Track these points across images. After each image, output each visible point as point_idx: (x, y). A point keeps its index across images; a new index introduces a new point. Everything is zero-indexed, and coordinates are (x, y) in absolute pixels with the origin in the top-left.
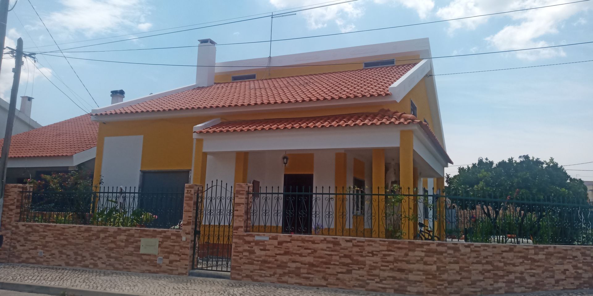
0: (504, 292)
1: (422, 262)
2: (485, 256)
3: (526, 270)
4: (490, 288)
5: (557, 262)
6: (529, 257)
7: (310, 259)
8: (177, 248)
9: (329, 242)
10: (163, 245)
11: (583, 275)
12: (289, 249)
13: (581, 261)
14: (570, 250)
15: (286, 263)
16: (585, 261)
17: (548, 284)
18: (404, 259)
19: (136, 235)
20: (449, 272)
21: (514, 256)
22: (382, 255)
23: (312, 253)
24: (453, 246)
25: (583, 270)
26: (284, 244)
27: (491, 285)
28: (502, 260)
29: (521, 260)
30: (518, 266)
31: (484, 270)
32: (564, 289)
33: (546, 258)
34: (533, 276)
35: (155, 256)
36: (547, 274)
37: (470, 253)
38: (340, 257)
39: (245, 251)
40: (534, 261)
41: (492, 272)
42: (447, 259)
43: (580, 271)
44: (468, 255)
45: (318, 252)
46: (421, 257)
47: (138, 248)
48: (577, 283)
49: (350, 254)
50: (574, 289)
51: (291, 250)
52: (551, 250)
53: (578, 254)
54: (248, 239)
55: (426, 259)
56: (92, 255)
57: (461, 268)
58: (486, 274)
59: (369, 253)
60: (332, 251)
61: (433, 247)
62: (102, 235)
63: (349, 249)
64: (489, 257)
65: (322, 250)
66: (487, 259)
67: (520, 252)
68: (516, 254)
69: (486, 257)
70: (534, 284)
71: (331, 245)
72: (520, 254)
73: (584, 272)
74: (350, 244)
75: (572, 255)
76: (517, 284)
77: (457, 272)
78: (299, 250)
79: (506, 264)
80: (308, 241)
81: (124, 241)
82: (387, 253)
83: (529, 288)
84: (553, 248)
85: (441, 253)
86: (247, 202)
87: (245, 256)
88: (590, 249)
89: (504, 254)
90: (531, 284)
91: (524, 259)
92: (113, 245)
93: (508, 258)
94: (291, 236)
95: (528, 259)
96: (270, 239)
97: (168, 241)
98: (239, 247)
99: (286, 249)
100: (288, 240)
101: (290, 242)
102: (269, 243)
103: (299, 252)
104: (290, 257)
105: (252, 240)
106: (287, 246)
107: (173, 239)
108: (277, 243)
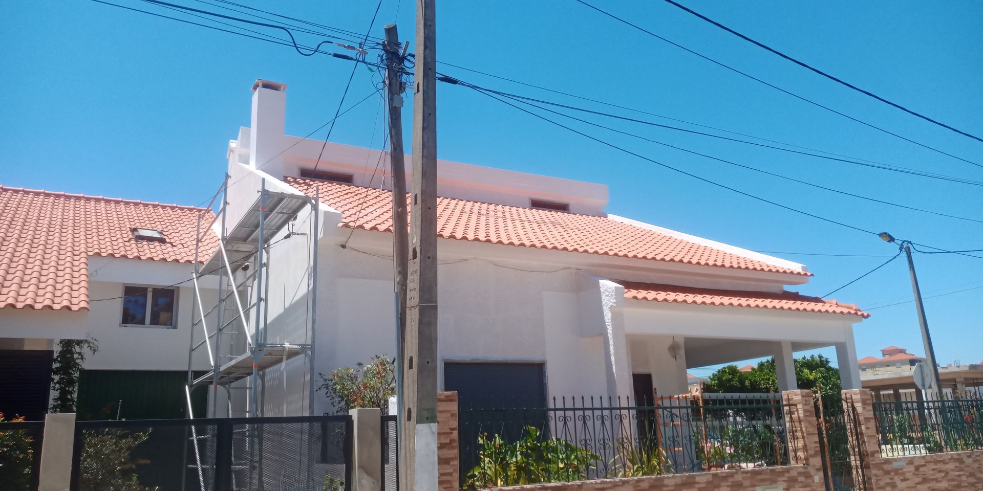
9: (954, 460)
26: (921, 469)
39: (887, 484)
49: (973, 471)
51: (928, 476)
54: (885, 467)
60: (961, 470)
65: (953, 470)
71: (957, 464)
78: (934, 475)
80: (940, 462)
96: (907, 464)
97: (796, 486)
98: (881, 479)
99: (923, 475)
100: (923, 463)
101: (925, 465)
102: (908, 470)
103: (934, 477)
104: (929, 485)
105: (890, 469)
106: (923, 471)
107: (802, 482)
108: (914, 469)
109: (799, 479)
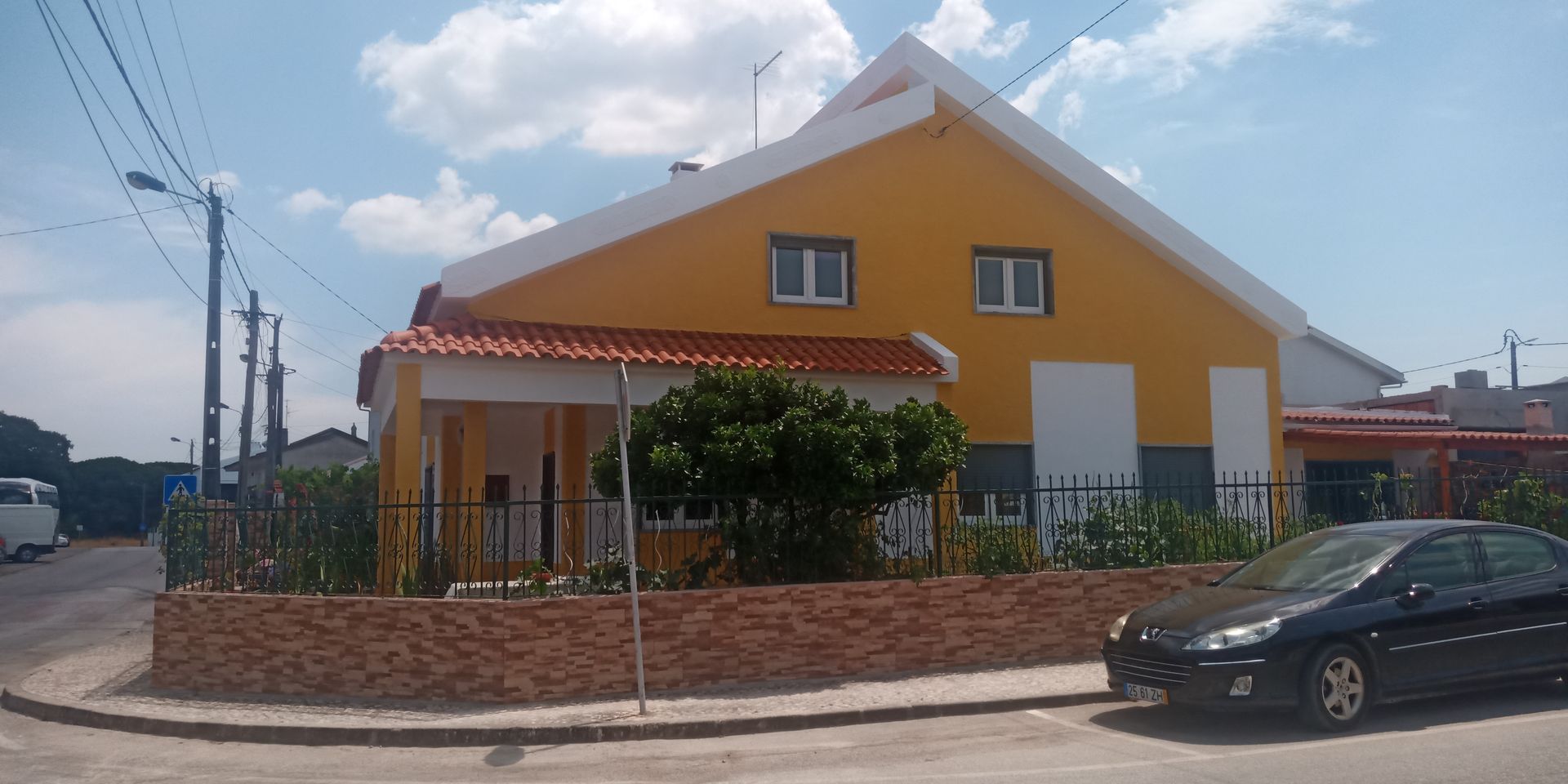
0: (260, 690)
3: (307, 648)
4: (236, 679)
5: (374, 636)
11: (434, 668)
13: (431, 636)
14: (404, 609)
16: (439, 635)
17: (350, 681)
20: (173, 645)
24: (181, 599)
25: (435, 655)
27: (239, 674)
28: (262, 628)
29: (297, 629)
30: (291, 640)
31: (228, 645)
32: (386, 695)
33: (350, 627)
34: (320, 661)
36: (349, 660)
40: (323, 630)
41: (241, 649)
43: (425, 658)
48: (417, 684)
50: (409, 697)
52: (361, 609)
53: (424, 619)
57: (191, 640)
58: (231, 653)
66: (234, 626)
67: (296, 612)
69: (233, 621)
70: (319, 679)
72: (296, 617)
73: (436, 659)
75: (408, 621)
76: (285, 675)
77: (184, 646)
79: (268, 635)
83: (310, 687)
89: (267, 617)
90: (314, 678)
95: (311, 627)
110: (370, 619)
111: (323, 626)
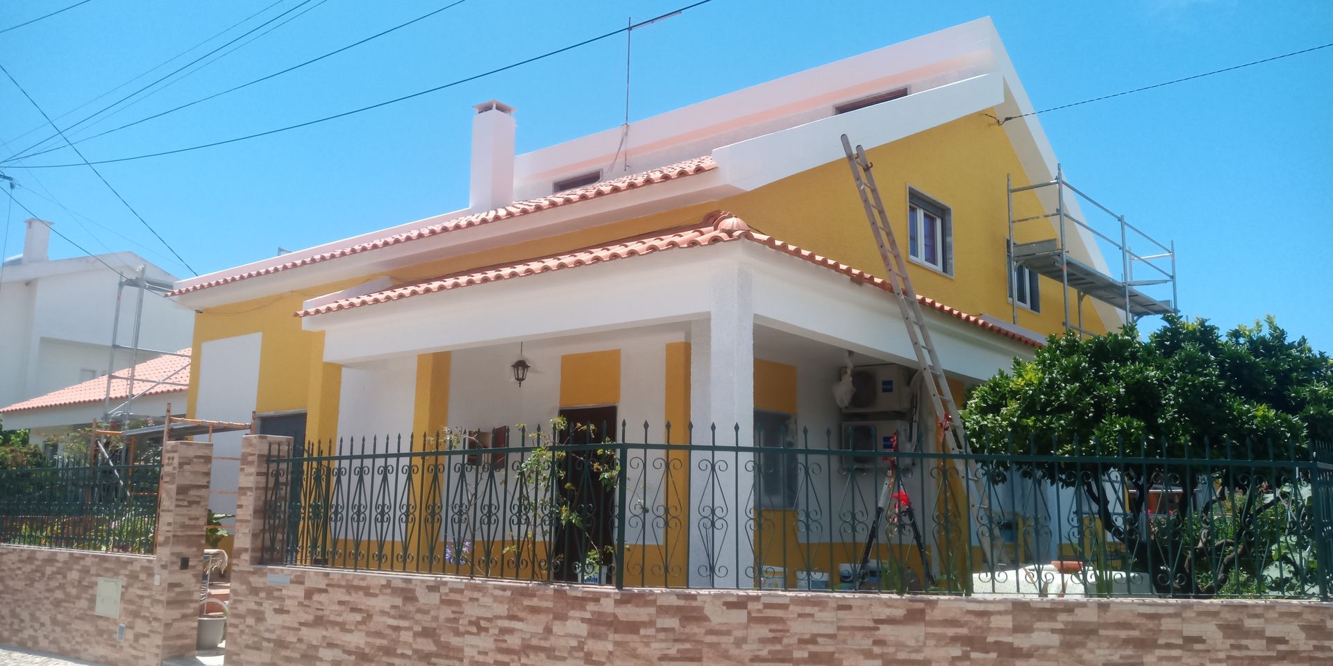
1: (582, 654)
2: (807, 637)
6: (990, 639)
7: (357, 639)
8: (147, 602)
9: (396, 591)
10: (127, 596)
12: (322, 610)
13: (1222, 655)
14: (1170, 616)
15: (316, 648)
16: (1236, 653)
18: (543, 644)
19: (93, 570)
21: (927, 636)
22: (497, 631)
23: (363, 622)
26: (316, 597)
28: (877, 650)
29: (956, 651)
33: (1067, 646)
35: (115, 622)
37: (747, 627)
38: (416, 635)
39: (251, 612)
40: (1011, 652)
42: (654, 645)
44: (738, 633)
45: (376, 618)
46: (579, 639)
47: (92, 600)
49: (434, 625)
51: (326, 613)
53: (1210, 630)
54: (256, 581)
55: (591, 645)
56: (33, 616)
59: (471, 623)
60: (401, 617)
61: (608, 606)
62: (49, 570)
63: (433, 613)
64: (820, 640)
65: (383, 613)
66: (812, 648)
68: (931, 630)
69: (813, 640)
71: (398, 601)
74: (435, 598)
75: (1179, 633)
78: (340, 615)
80: (358, 588)
81: (76, 583)
82: (506, 624)
84: (1096, 610)
85: (633, 627)
86: (263, 485)
87: (248, 626)
88: (1259, 611)
89: (886, 631)
91: (969, 649)
92: (59, 594)
93: (901, 645)
94: (327, 575)
95: (984, 647)
96: (292, 582)
97: (136, 586)
98: (241, 601)
99: (317, 609)
100: (323, 586)
101: (325, 591)
102: (290, 593)
103: (339, 619)
104: (324, 633)
105: (262, 586)
106: (320, 603)
107: (142, 581)
108: (302, 594)
109: (140, 576)
110: (1102, 632)
111: (1011, 644)
